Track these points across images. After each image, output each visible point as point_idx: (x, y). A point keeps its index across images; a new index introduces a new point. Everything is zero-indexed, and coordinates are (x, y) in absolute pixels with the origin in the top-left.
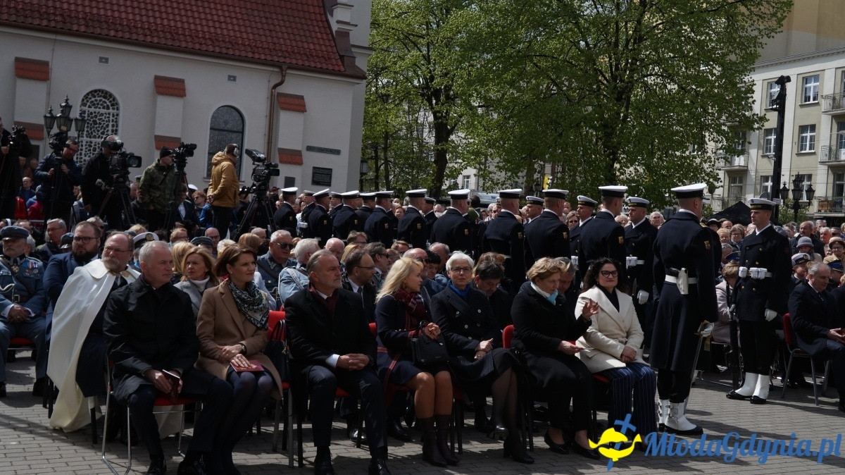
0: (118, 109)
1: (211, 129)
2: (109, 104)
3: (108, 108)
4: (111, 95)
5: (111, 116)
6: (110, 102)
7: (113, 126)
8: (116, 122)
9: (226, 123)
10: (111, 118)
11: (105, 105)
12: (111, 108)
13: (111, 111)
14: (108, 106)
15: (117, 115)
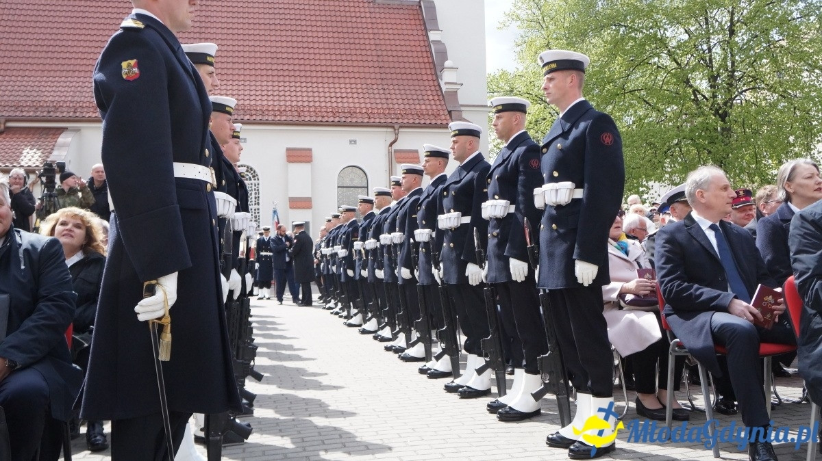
0: (258, 180)
1: (338, 187)
2: (251, 176)
3: (250, 179)
4: (251, 169)
5: (253, 186)
6: (252, 174)
7: (256, 194)
8: (258, 190)
9: (352, 180)
10: (254, 187)
11: (248, 177)
12: (252, 179)
13: (253, 181)
14: (250, 178)
15: (258, 184)
